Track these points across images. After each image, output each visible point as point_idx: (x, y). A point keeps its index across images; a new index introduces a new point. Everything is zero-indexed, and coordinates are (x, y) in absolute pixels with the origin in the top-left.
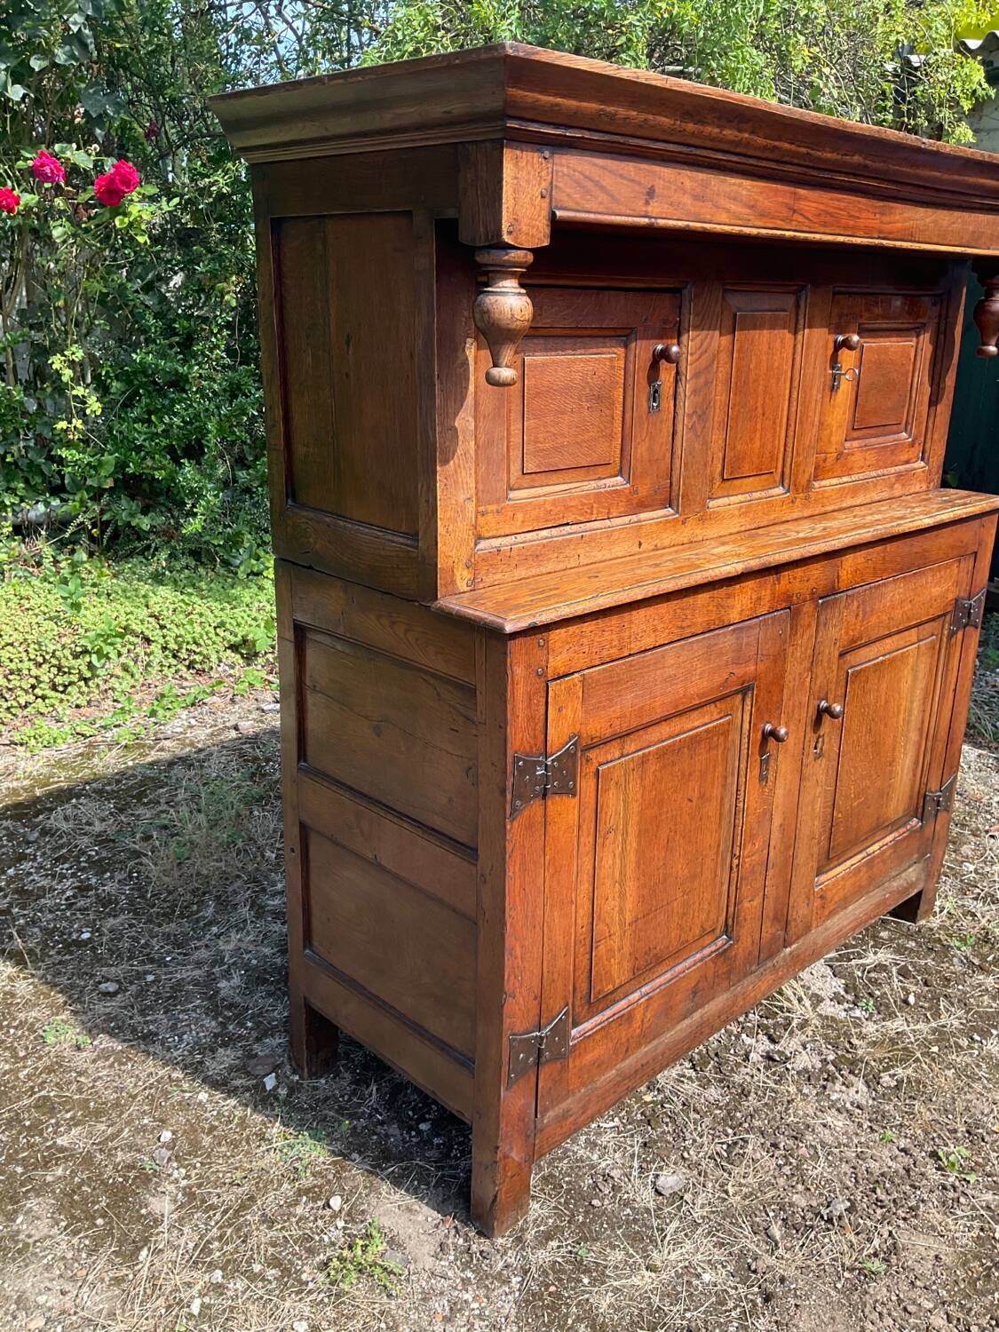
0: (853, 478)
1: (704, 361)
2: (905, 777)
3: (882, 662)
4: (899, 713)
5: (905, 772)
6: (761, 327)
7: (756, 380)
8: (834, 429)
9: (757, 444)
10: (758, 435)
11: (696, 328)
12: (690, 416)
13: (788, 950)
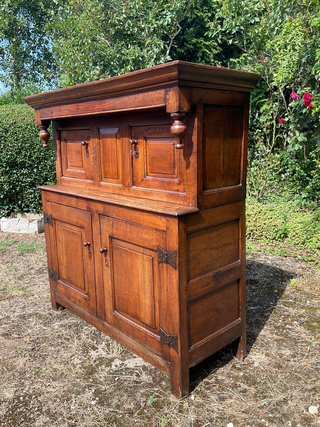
0: (148, 189)
1: (94, 145)
2: (147, 309)
3: (127, 250)
4: (138, 277)
5: (147, 306)
6: (108, 138)
7: (108, 152)
8: (139, 170)
9: (111, 169)
10: (111, 167)
11: (93, 138)
12: (93, 159)
13: (107, 324)
